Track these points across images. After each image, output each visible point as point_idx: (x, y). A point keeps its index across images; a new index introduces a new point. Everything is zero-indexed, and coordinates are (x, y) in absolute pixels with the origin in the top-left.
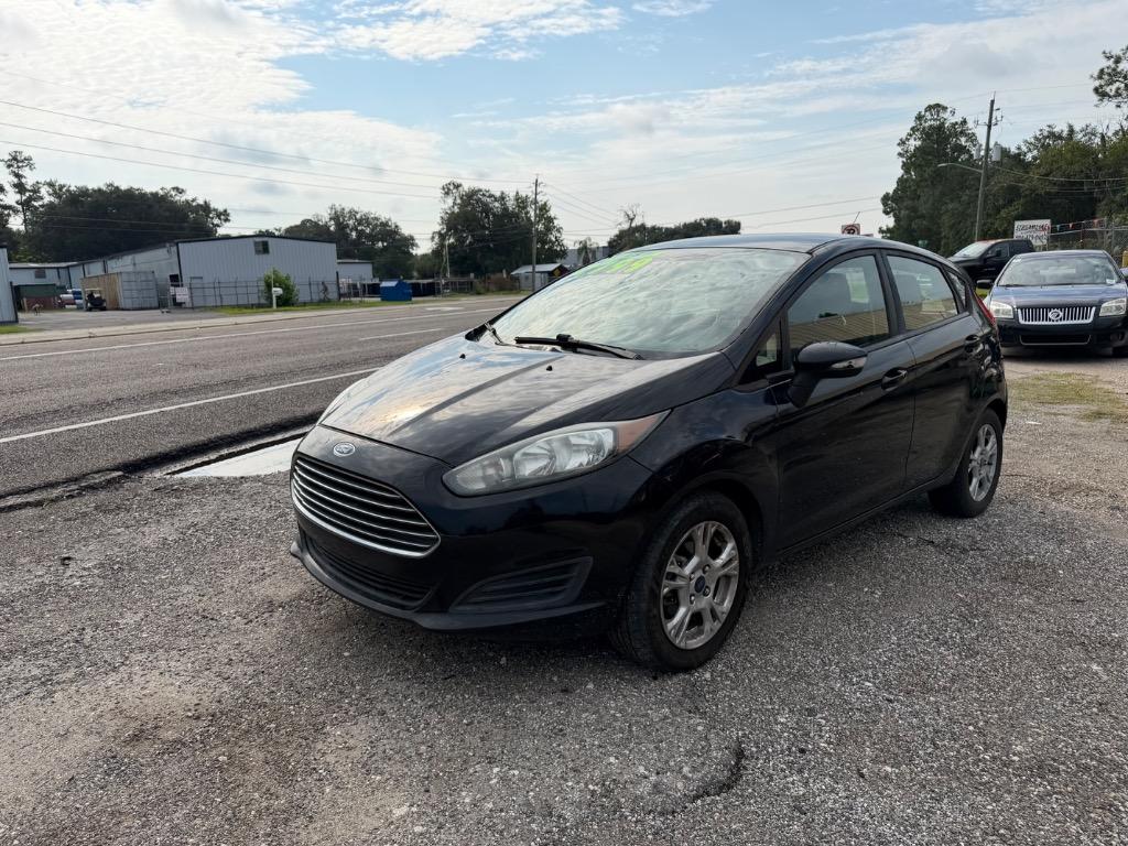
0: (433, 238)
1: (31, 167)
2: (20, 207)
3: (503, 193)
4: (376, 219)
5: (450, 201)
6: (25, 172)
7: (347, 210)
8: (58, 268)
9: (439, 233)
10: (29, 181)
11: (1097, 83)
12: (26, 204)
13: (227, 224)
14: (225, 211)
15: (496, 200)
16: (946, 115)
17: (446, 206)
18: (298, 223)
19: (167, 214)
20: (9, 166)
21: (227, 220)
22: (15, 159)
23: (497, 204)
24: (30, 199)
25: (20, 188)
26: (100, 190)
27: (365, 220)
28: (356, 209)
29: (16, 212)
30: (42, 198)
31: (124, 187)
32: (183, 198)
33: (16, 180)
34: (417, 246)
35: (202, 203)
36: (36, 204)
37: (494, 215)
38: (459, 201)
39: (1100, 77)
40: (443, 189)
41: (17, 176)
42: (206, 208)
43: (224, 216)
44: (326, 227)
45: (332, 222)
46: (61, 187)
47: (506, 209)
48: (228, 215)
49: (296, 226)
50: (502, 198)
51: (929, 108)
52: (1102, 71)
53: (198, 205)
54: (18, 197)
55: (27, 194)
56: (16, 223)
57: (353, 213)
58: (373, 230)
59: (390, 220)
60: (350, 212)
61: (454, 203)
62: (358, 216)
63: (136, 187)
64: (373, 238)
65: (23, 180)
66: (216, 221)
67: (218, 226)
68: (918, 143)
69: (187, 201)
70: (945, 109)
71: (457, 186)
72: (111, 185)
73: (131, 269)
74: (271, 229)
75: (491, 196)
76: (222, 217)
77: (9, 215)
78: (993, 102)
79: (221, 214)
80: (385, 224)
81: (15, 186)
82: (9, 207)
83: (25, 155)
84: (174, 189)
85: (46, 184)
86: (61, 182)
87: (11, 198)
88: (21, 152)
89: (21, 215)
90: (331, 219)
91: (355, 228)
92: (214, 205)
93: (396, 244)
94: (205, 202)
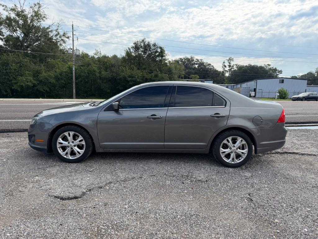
1: (233, 61)
6: (232, 62)
8: (231, 86)
10: (232, 64)
12: (230, 70)
18: (306, 74)
19: (262, 72)
20: (228, 61)
21: (281, 73)
22: (230, 59)
24: (231, 69)
25: (230, 66)
26: (246, 66)
29: (228, 72)
30: (234, 68)
31: (253, 65)
32: (270, 67)
33: (229, 64)
35: (274, 68)
41: (230, 63)
42: (275, 70)
43: (281, 72)
44: (314, 74)
45: (316, 73)
54: (229, 68)
55: (231, 67)
56: (227, 75)
63: (256, 65)
65: (231, 64)
66: (278, 73)
67: (278, 75)
73: (246, 86)
74: (296, 75)
76: (280, 72)
77: (226, 73)
79: (280, 71)
81: (229, 66)
82: (226, 71)
83: (232, 58)
84: (267, 65)
85: (235, 65)
86: (239, 64)
87: (227, 69)
88: (231, 57)
89: (229, 73)
90: (316, 72)
92: (278, 69)
94: (276, 68)
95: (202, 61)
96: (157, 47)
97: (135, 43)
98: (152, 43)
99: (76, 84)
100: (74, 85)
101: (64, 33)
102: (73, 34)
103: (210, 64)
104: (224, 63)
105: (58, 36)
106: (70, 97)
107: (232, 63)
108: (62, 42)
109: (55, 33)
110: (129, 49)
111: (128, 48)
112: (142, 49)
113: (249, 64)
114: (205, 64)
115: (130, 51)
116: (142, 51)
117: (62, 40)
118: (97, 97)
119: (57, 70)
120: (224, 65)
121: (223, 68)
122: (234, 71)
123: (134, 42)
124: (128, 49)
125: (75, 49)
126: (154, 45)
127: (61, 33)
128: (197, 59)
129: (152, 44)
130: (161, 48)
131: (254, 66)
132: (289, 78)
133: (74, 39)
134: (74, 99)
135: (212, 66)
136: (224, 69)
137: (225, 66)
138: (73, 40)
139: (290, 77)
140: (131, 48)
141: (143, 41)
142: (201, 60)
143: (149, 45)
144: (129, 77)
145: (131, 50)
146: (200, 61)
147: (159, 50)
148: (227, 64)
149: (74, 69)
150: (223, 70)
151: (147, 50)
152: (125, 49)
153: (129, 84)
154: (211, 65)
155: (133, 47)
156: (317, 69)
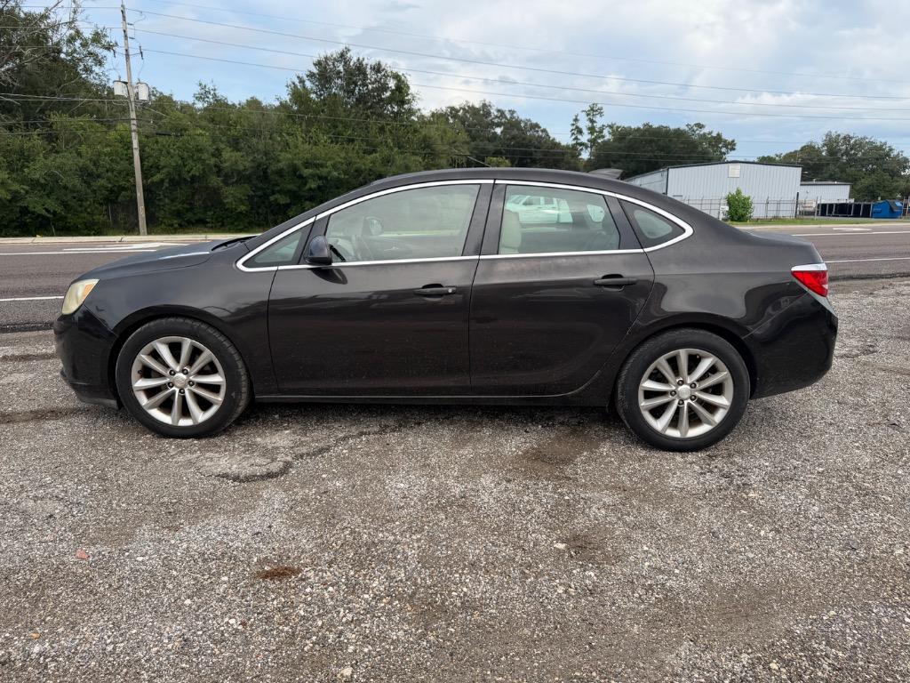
1: (601, 114)
2: (589, 144)
4: (872, 143)
6: (597, 118)
7: (842, 136)
10: (598, 126)
12: (593, 141)
13: (732, 153)
18: (799, 149)
19: (682, 146)
20: (588, 115)
21: (734, 149)
22: (592, 109)
24: (596, 138)
25: (592, 130)
26: (639, 129)
27: (859, 144)
28: (851, 135)
29: (587, 147)
30: (603, 137)
31: (655, 125)
32: (702, 132)
33: (590, 125)
35: (714, 134)
36: (600, 141)
41: (592, 121)
42: (718, 138)
43: (731, 146)
44: (818, 151)
45: (825, 148)
46: (618, 127)
48: (735, 145)
53: (712, 137)
54: (589, 137)
55: (595, 134)
56: (585, 155)
57: (847, 139)
58: (864, 154)
59: (885, 144)
60: (845, 138)
62: (852, 141)
63: (665, 125)
64: (862, 162)
65: (595, 124)
66: (724, 150)
67: (725, 154)
69: (704, 134)
72: (647, 125)
74: (772, 155)
76: (729, 146)
77: (582, 150)
79: (729, 144)
80: (881, 148)
81: (589, 129)
82: (582, 144)
83: (599, 106)
84: (695, 125)
85: (608, 126)
86: (617, 125)
87: (585, 138)
88: (596, 105)
89: (589, 149)
90: (824, 145)
91: (847, 153)
92: (724, 137)
93: (885, 166)
94: (718, 135)
95: (515, 115)
96: (386, 76)
97: (318, 64)
98: (370, 62)
99: (146, 189)
100: (140, 195)
101: (97, 34)
102: (126, 36)
103: (537, 126)
104: (576, 120)
105: (78, 44)
106: (132, 229)
107: (600, 122)
108: (90, 62)
109: (65, 32)
110: (302, 81)
111: (298, 77)
112: (339, 81)
113: (646, 122)
114: (522, 125)
115: (304, 87)
116: (341, 88)
117: (90, 54)
118: (212, 227)
119: (83, 148)
120: (577, 127)
121: (574, 137)
122: (605, 143)
123: (315, 60)
124: (297, 82)
125: (134, 81)
126: (378, 68)
127: (87, 33)
128: (499, 111)
129: (369, 67)
130: (396, 77)
131: (659, 128)
132: (753, 163)
133: (131, 52)
134: (144, 235)
135: (544, 131)
136: (576, 138)
137: (580, 132)
138: (127, 56)
139: (756, 160)
140: (305, 78)
141: (342, 55)
142: (512, 112)
143: (360, 68)
144: (307, 164)
145: (308, 84)
146: (508, 117)
147: (392, 84)
148: (584, 124)
149: (135, 144)
150: (575, 142)
151: (356, 85)
152: (290, 83)
153: (307, 187)
154: (540, 127)
155: (311, 75)
156: (827, 135)
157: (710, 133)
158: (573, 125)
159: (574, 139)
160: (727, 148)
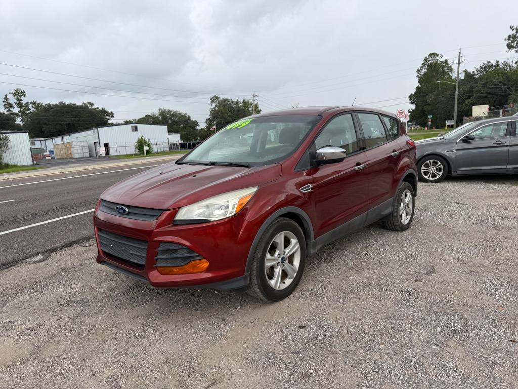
0: (206, 122)
1: (25, 96)
2: (20, 114)
3: (238, 100)
4: (180, 114)
5: (214, 105)
6: (22, 98)
7: (167, 110)
8: (40, 141)
9: (209, 119)
10: (24, 102)
11: (507, 42)
12: (23, 112)
14: (112, 112)
15: (235, 103)
16: (438, 58)
17: (212, 107)
18: (144, 116)
20: (15, 96)
21: (113, 117)
22: (17, 92)
23: (235, 106)
24: (25, 110)
25: (20, 105)
27: (175, 114)
28: (171, 110)
29: (18, 116)
30: (29, 109)
31: (67, 103)
33: (18, 102)
34: (199, 125)
35: (101, 109)
36: (27, 112)
37: (234, 110)
38: (218, 105)
39: (509, 39)
40: (211, 99)
41: (19, 100)
42: (103, 111)
43: (111, 115)
44: (157, 118)
46: (38, 104)
47: (239, 107)
48: (113, 114)
49: (143, 118)
50: (237, 102)
51: (430, 55)
52: (509, 37)
54: (19, 109)
55: (23, 108)
56: (19, 121)
57: (169, 111)
58: (178, 119)
59: (186, 114)
61: (216, 106)
62: (172, 113)
63: (73, 103)
64: (178, 123)
65: (21, 102)
66: (107, 117)
67: (108, 119)
68: (426, 71)
69: (95, 109)
70: (438, 55)
71: (217, 98)
72: (61, 102)
73: (75, 140)
74: (131, 120)
75: (233, 102)
77: (15, 117)
78: (460, 53)
80: (184, 116)
81: (17, 104)
82: (15, 114)
83: (22, 90)
84: (88, 103)
85: (31, 103)
86: (38, 102)
87: (16, 110)
88: (20, 89)
89: (21, 117)
90: (159, 115)
91: (170, 119)
92: (107, 110)
93: (189, 125)
94: (103, 109)
104: (6, 98)
107: (24, 100)
113: (60, 101)
120: (8, 104)
121: (7, 109)
131: (69, 105)
136: (9, 110)
137: (12, 106)
139: (123, 123)
148: (12, 100)
150: (9, 113)
156: (159, 110)
157: (98, 108)
158: (4, 102)
159: (7, 111)
160: (109, 116)
